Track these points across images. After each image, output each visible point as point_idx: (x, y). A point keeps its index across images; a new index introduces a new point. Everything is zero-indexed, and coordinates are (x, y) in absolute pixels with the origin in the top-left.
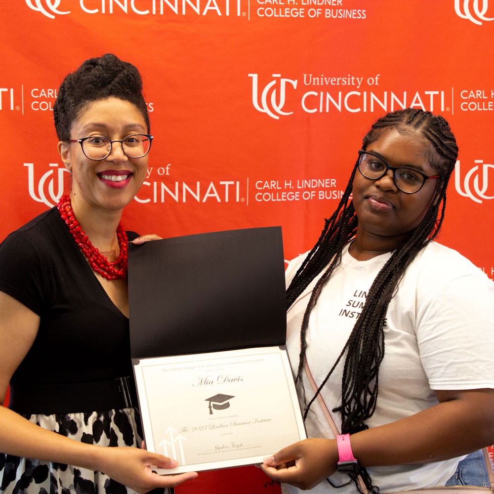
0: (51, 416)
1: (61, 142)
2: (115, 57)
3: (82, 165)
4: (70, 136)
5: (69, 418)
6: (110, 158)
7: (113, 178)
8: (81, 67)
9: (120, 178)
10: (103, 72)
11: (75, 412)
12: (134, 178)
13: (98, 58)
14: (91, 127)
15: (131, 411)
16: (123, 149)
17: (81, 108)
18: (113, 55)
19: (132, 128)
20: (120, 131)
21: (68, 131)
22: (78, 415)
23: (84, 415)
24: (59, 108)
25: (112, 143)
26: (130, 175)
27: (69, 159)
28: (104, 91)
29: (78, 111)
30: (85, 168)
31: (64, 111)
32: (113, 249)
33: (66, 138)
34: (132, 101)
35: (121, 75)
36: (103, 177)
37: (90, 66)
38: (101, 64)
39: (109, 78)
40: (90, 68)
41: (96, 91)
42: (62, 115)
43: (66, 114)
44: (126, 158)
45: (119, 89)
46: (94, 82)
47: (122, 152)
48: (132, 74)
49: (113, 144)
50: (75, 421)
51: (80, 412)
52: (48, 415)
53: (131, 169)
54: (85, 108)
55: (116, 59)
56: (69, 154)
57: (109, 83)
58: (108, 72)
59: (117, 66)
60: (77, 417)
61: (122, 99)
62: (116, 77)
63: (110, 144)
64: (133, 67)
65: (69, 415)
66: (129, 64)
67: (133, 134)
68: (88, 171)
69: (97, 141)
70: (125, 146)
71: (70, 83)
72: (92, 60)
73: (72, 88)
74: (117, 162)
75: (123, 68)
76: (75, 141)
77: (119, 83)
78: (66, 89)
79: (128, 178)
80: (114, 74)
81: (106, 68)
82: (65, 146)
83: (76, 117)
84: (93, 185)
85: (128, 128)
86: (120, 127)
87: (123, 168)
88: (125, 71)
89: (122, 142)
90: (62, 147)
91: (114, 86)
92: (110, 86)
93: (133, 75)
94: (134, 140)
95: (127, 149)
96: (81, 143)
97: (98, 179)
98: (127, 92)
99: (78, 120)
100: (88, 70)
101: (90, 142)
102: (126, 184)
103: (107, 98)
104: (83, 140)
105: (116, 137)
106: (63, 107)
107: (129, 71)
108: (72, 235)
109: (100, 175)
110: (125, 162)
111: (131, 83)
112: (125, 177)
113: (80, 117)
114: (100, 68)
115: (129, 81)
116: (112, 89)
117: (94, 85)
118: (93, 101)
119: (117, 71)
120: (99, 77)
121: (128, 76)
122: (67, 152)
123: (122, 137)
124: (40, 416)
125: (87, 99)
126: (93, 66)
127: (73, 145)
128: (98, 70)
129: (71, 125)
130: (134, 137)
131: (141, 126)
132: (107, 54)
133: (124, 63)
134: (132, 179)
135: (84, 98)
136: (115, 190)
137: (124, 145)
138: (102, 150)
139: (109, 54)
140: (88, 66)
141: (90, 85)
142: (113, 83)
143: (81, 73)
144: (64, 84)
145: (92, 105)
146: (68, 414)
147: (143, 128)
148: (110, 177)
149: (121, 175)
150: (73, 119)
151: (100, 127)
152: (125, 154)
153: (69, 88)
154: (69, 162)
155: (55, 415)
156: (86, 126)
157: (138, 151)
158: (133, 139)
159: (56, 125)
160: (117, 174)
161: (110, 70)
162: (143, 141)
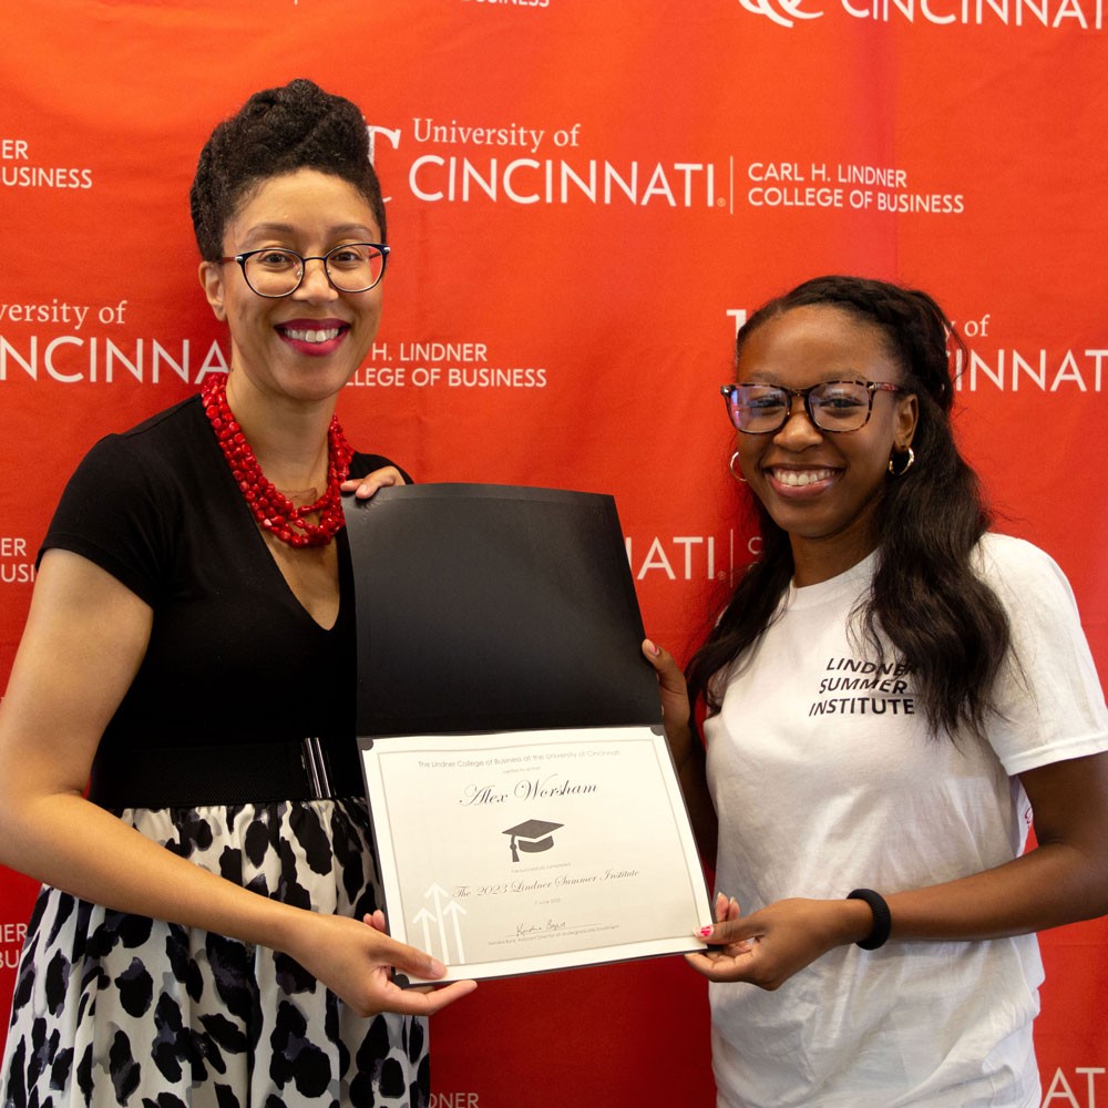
0: (162, 811)
1: (204, 264)
2: (314, 85)
3: (244, 308)
4: (221, 250)
5: (197, 816)
6: (300, 294)
7: (309, 336)
8: (245, 110)
9: (322, 336)
10: (287, 117)
11: (209, 803)
12: (352, 334)
13: (278, 89)
14: (263, 231)
15: (327, 806)
16: (327, 275)
17: (242, 193)
18: (308, 82)
19: (346, 234)
20: (322, 238)
21: (219, 241)
22: (214, 809)
23: (228, 811)
24: (200, 192)
25: (304, 261)
26: (344, 328)
27: (220, 299)
28: (289, 157)
29: (237, 199)
30: (250, 315)
31: (210, 200)
32: (313, 486)
33: (217, 258)
34: (346, 175)
35: (324, 123)
36: (289, 333)
37: (262, 105)
38: (284, 102)
39: (300, 129)
40: (262, 109)
41: (273, 158)
42: (205, 208)
43: (214, 205)
44: (334, 294)
45: (319, 151)
46: (268, 139)
47: (326, 282)
48: (346, 121)
49: (307, 263)
50: (210, 823)
51: (219, 804)
52: (155, 809)
53: (346, 317)
54: (251, 192)
55: (316, 90)
56: (221, 287)
57: (300, 140)
58: (299, 117)
59: (317, 104)
60: (213, 815)
61: (326, 172)
62: (313, 126)
63: (301, 265)
64: (351, 106)
65: (197, 809)
66: (342, 101)
67: (350, 246)
68: (256, 320)
69: (274, 260)
70: (331, 269)
71: (222, 142)
72: (266, 93)
73: (225, 151)
74: (316, 303)
75: (328, 107)
76: (231, 260)
77: (319, 141)
78: (214, 154)
79: (339, 334)
80: (311, 122)
81: (295, 109)
82: (214, 270)
83: (232, 211)
84: (269, 349)
85: (339, 232)
86: (321, 230)
87: (330, 315)
88: (333, 115)
89: (325, 260)
90: (208, 273)
91: (310, 146)
92: (301, 146)
93: (350, 123)
94: (352, 257)
95: (336, 275)
96: (242, 263)
97: (277, 338)
98: (337, 158)
99: (236, 218)
100: (257, 113)
101: (261, 261)
102: (335, 348)
103: (295, 172)
104: (246, 256)
105: (313, 251)
106: (208, 192)
107: (340, 113)
109: (281, 329)
110: (332, 302)
111: (345, 139)
112: (334, 332)
113: (238, 214)
114: (282, 109)
115: (341, 134)
116: (305, 153)
117: (269, 146)
118: (267, 177)
119: (316, 115)
120: (279, 128)
121: (338, 124)
122: (217, 284)
123: (326, 250)
124: (139, 811)
125: (254, 174)
126: (268, 106)
127: (227, 268)
128: (277, 114)
129: (223, 228)
130: (349, 250)
131: (365, 228)
132: (296, 81)
133: (333, 97)
134: (348, 338)
135: (249, 172)
136: (312, 361)
137: (329, 266)
139: (301, 81)
140: (257, 107)
141: (262, 146)
142: (309, 139)
143: (243, 120)
144: (210, 144)
145: (264, 187)
146: (195, 807)
147: (370, 232)
148: (301, 334)
149: (325, 329)
150: (228, 215)
151: (280, 231)
152: (332, 285)
153: (220, 152)
154: (220, 304)
155: (169, 810)
156: (252, 229)
157: (359, 278)
158: (349, 254)
159: (196, 228)
160: (316, 326)
161: (302, 113)
162: (371, 257)
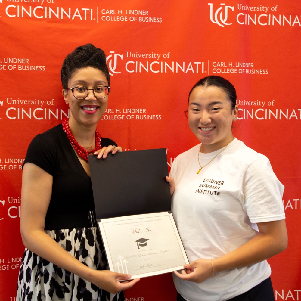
0: (53, 231)
1: (63, 90)
2: (93, 45)
3: (73, 102)
4: (67, 86)
5: (61, 231)
6: (87, 98)
7: (89, 109)
8: (75, 51)
9: (92, 109)
10: (85, 53)
11: (64, 229)
12: (100, 109)
13: (83, 46)
14: (78, 82)
15: (95, 229)
16: (94, 94)
17: (73, 72)
18: (91, 44)
19: (99, 83)
20: (93, 84)
21: (67, 84)
22: (66, 230)
23: (69, 230)
24: (63, 71)
25: (88, 90)
26: (98, 107)
27: (67, 99)
28: (85, 63)
30: (74, 104)
31: (65, 74)
32: (91, 146)
33: (67, 88)
34: (100, 68)
35: (95, 55)
36: (84, 108)
37: (79, 50)
38: (85, 49)
39: (88, 56)
40: (79, 51)
41: (81, 63)
42: (64, 76)
43: (66, 75)
44: (95, 99)
45: (93, 62)
46: (80, 59)
47: (94, 96)
48: (100, 55)
49: (89, 91)
50: (64, 233)
51: (67, 228)
52: (51, 230)
53: (98, 105)
54: (75, 72)
55: (93, 46)
56: (67, 96)
57: (88, 59)
58: (88, 53)
59: (93, 50)
60: (65, 231)
61: (94, 67)
63: (87, 91)
64: (102, 51)
65: (61, 230)
66: (99, 49)
67: (100, 86)
68: (76, 105)
69: (81, 90)
70: (95, 92)
71: (69, 59)
72: (80, 47)
73: (69, 61)
74: (91, 101)
75: (96, 51)
76: (70, 89)
77: (93, 60)
78: (66, 62)
79: (97, 109)
80: (91, 55)
81: (87, 51)
82: (66, 92)
83: (71, 77)
84: (79, 113)
85: (97, 83)
86: (93, 82)
87: (94, 104)
88: (97, 53)
89: (93, 90)
90: (64, 92)
91: (90, 61)
92: (88, 61)
93: (101, 55)
94: (100, 89)
95: (96, 94)
96: (72, 90)
97: (81, 110)
98: (97, 64)
99: (71, 79)
100: (78, 52)
101: (77, 90)
102: (95, 112)
103: (87, 67)
104: (73, 88)
105: (90, 88)
106: (65, 72)
107: (99, 53)
108: (68, 138)
109: (82, 108)
110: (95, 101)
112: (95, 108)
113: (72, 78)
114: (84, 51)
115: (99, 58)
116: (89, 62)
117: (80, 60)
118: (79, 68)
119: (93, 53)
120: (83, 56)
121: (98, 55)
122: (66, 95)
123: (94, 87)
125: (76, 68)
126: (80, 50)
127: (69, 91)
128: (83, 52)
129: (68, 81)
130: (100, 87)
131: (104, 82)
132: (88, 44)
133: (97, 48)
134: (99, 110)
135: (75, 67)
136: (90, 115)
137: (94, 91)
138: (83, 94)
139: (89, 44)
140: (78, 50)
141: (78, 60)
142: (90, 59)
143: (74, 54)
144: (66, 59)
145: (79, 71)
146: (61, 229)
147: (105, 83)
148: (87, 108)
149: (93, 108)
150: (69, 78)
151: (82, 82)
152: (95, 96)
153: (68, 61)
155: (54, 230)
156: (75, 82)
157: (102, 95)
158: (100, 88)
159: (62, 80)
160: (91, 107)
162: (105, 89)
